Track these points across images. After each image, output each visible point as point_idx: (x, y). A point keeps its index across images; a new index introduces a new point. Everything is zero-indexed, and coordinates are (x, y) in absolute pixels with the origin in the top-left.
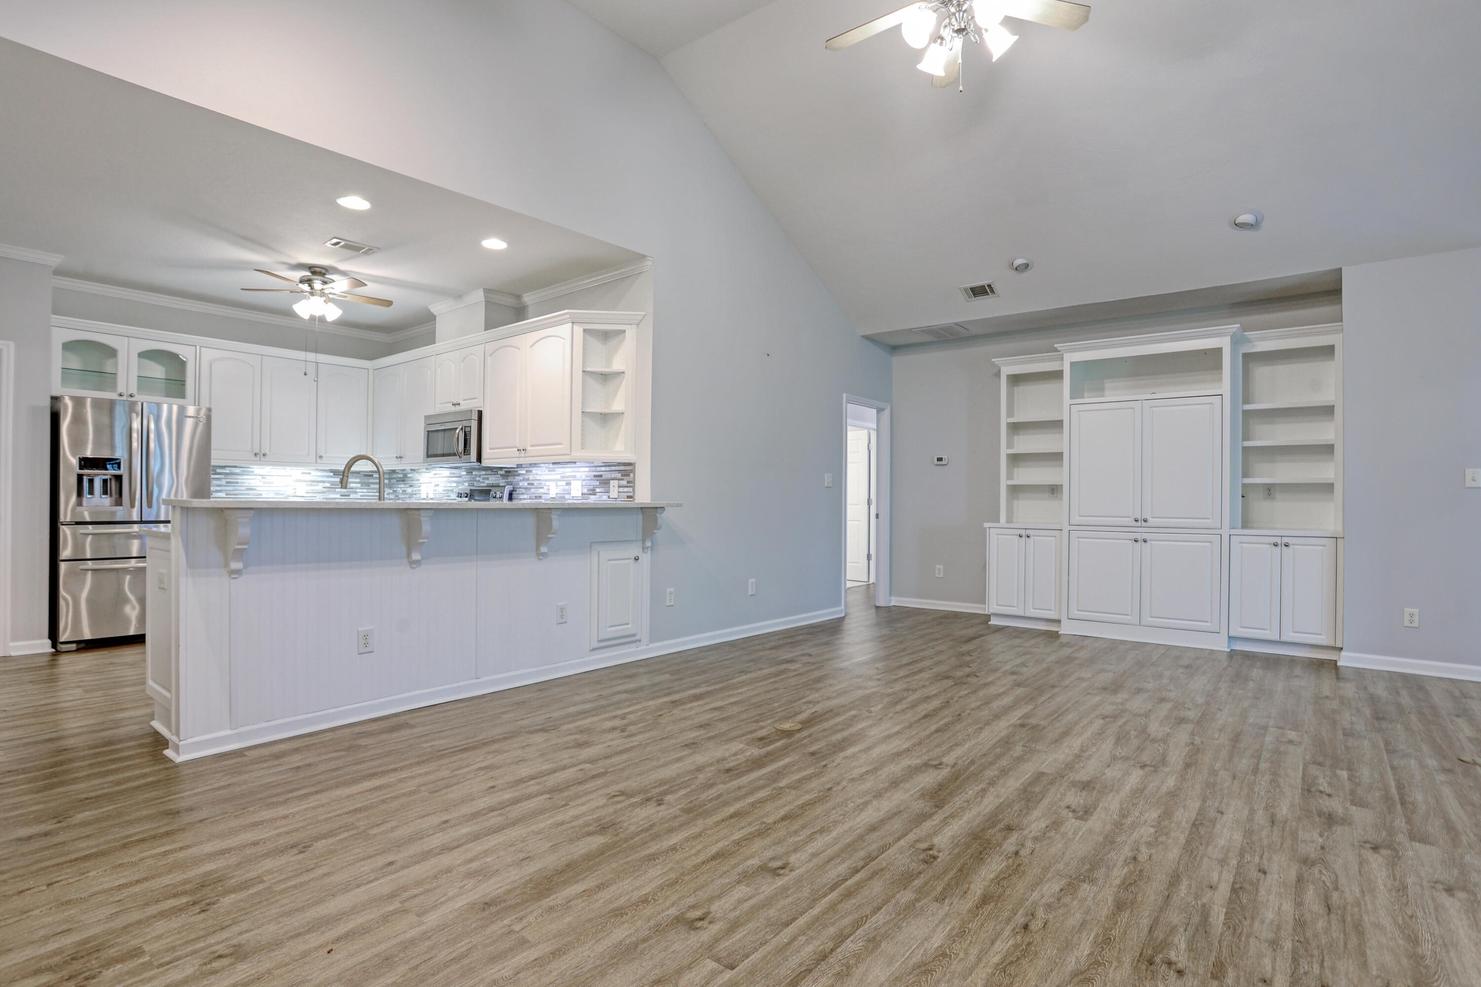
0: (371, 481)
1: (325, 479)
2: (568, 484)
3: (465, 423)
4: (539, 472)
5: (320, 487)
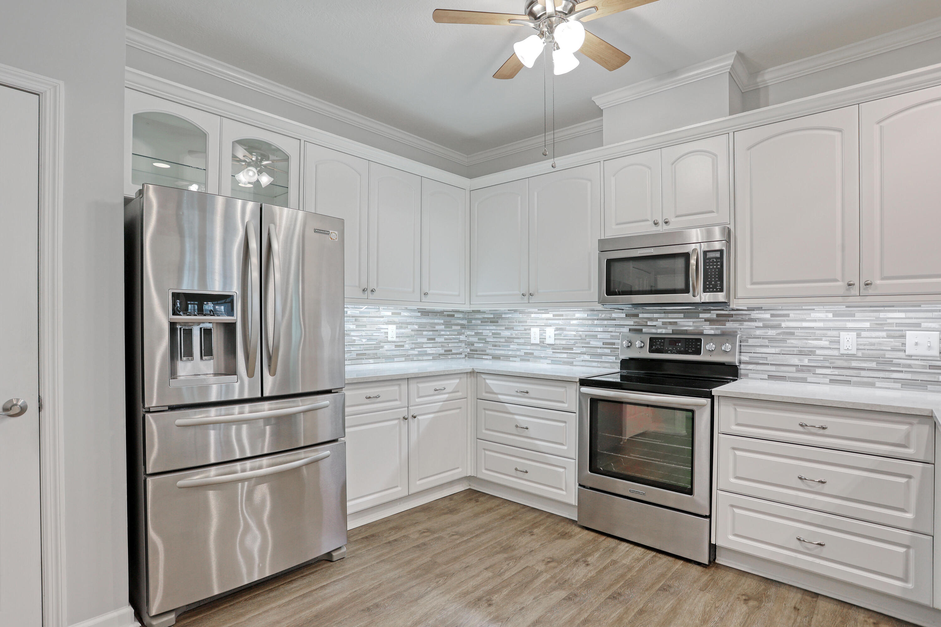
0: (453, 321)
1: (413, 320)
5: (408, 330)
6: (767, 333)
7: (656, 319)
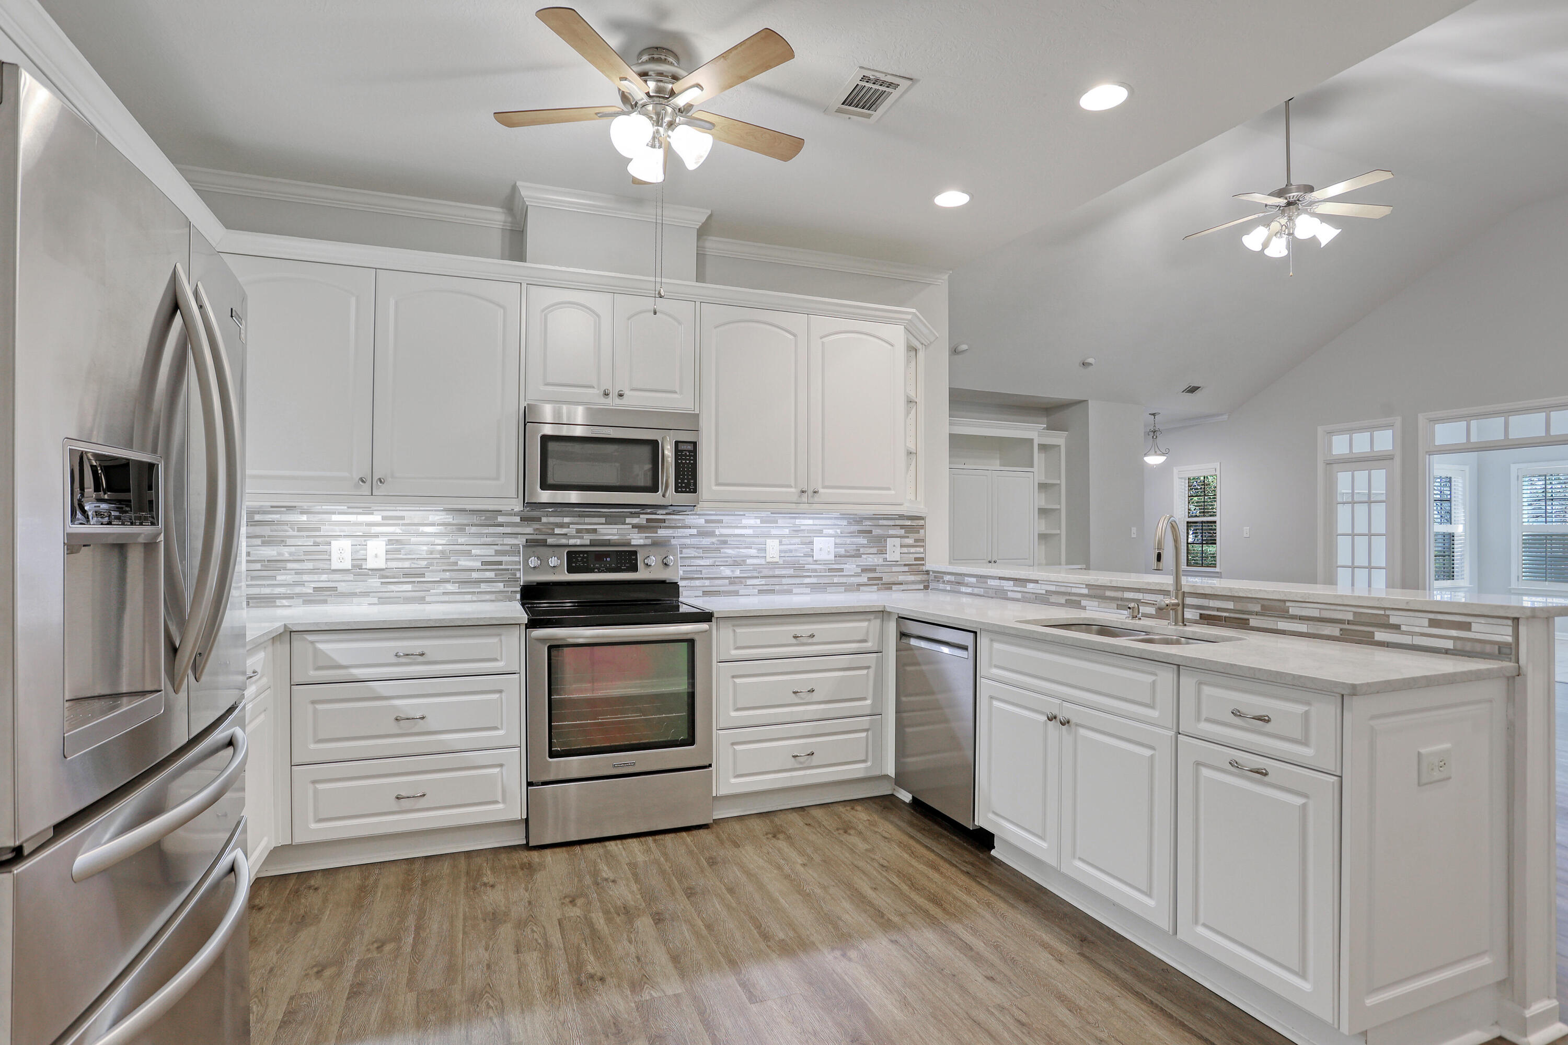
3: (681, 436)
6: (701, 541)
7: (567, 525)
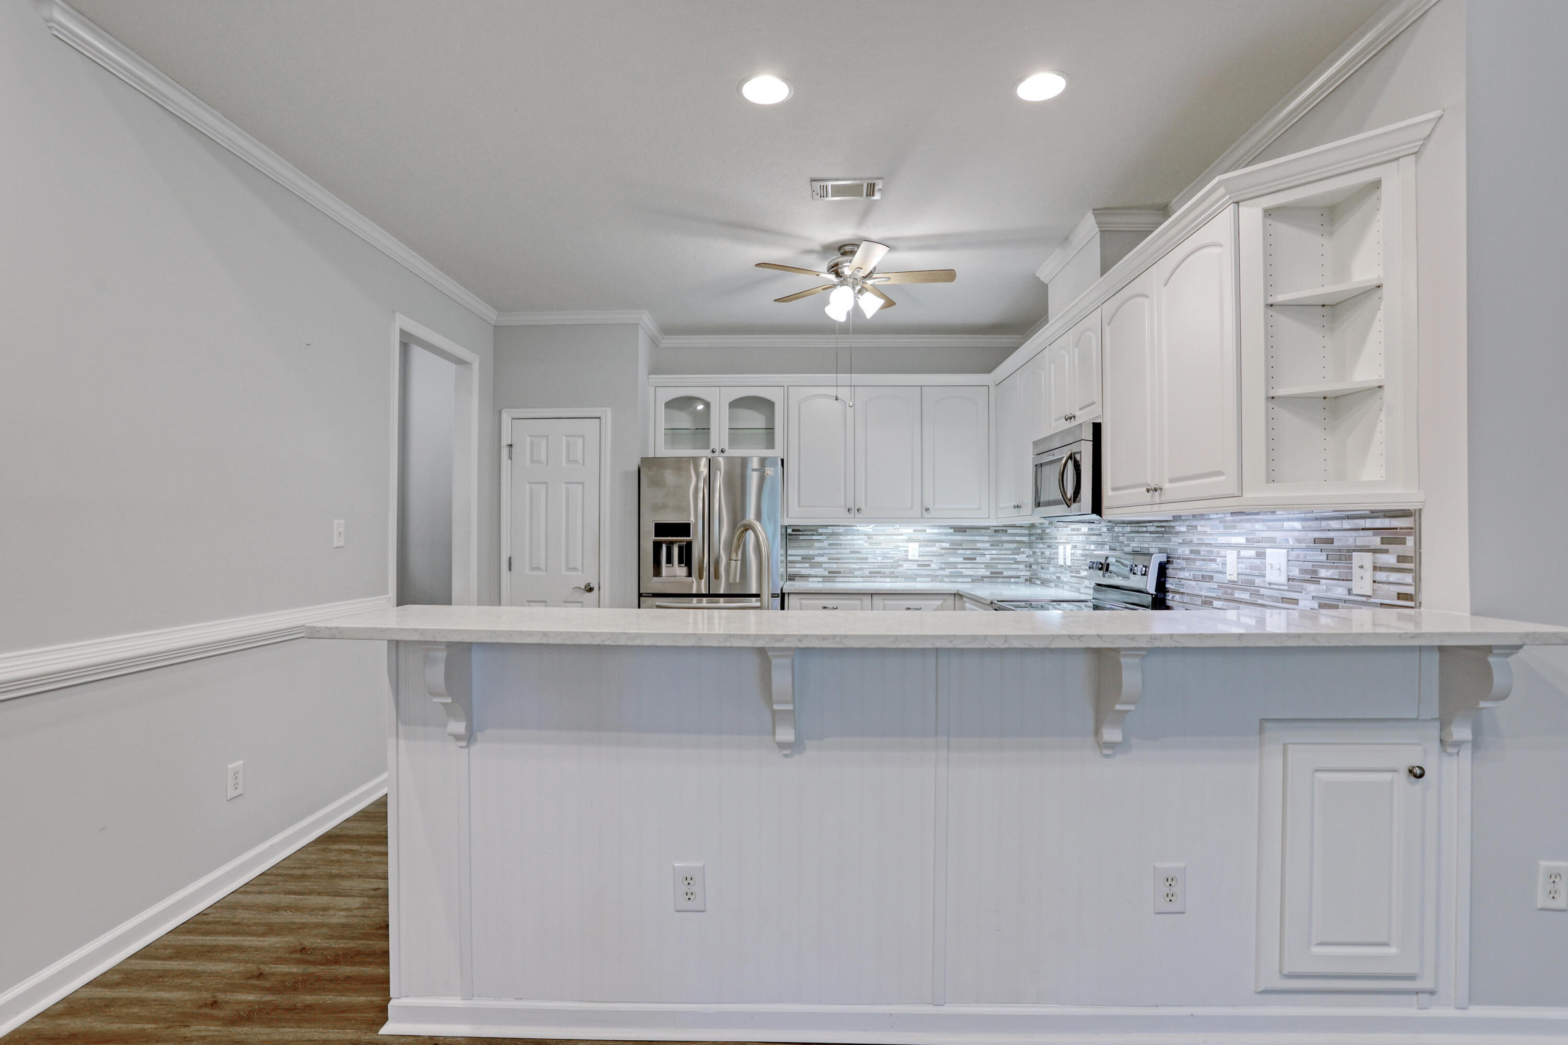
0: (1004, 538)
1: (943, 537)
2: (1261, 555)
3: (1074, 448)
4: (1208, 530)
5: (936, 548)
6: (1184, 551)
